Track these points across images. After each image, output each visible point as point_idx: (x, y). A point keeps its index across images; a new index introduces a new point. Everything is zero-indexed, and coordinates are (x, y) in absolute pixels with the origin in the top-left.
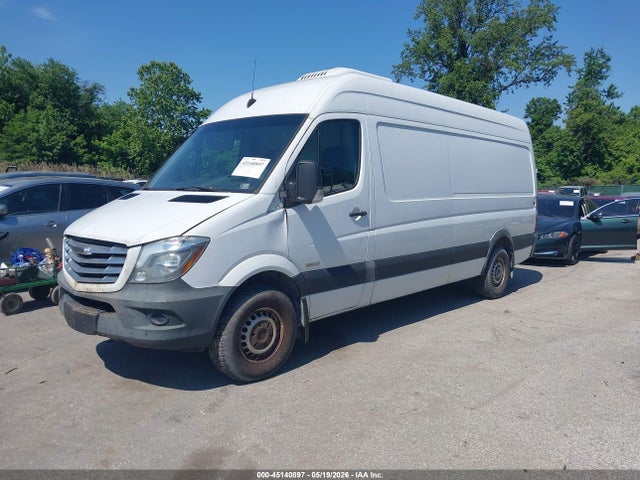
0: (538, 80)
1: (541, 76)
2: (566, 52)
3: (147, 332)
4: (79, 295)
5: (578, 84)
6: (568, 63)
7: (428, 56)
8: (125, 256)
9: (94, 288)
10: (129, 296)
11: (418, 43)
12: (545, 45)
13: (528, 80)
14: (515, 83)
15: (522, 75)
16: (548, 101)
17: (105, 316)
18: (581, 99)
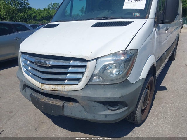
3: (106, 116)
4: (46, 92)
8: (85, 67)
9: (59, 88)
10: (89, 93)
17: (69, 105)
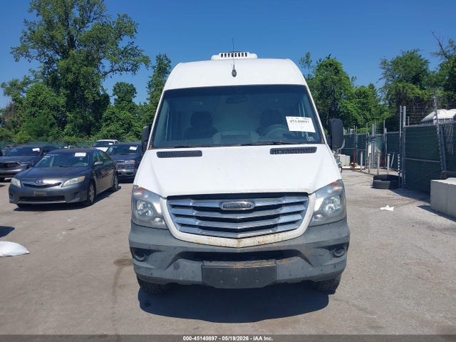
0: (127, 70)
1: (129, 68)
2: (144, 54)
4: (246, 250)
5: (154, 76)
6: (146, 61)
7: (43, 42)
9: (270, 239)
11: (34, 32)
12: (130, 47)
13: (121, 70)
14: (112, 71)
15: (116, 66)
16: (127, 85)
17: (283, 263)
18: (157, 86)
